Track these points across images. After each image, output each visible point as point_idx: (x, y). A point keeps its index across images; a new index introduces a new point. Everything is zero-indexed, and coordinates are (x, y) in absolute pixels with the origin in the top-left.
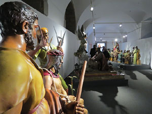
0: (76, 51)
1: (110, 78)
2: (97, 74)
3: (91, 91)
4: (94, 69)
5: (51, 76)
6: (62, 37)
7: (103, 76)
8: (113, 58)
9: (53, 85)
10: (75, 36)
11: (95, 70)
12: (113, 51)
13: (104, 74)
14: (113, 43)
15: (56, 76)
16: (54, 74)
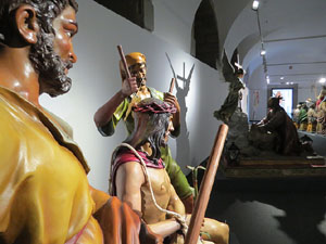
0: (218, 108)
1: (305, 173)
2: (270, 162)
3: (256, 202)
4: (262, 150)
5: (141, 163)
6: (186, 77)
7: (286, 167)
8: (315, 123)
9: (145, 185)
10: (217, 74)
11: (264, 153)
12: (313, 107)
13: (289, 162)
14: (313, 87)
15: (155, 163)
16: (150, 158)
